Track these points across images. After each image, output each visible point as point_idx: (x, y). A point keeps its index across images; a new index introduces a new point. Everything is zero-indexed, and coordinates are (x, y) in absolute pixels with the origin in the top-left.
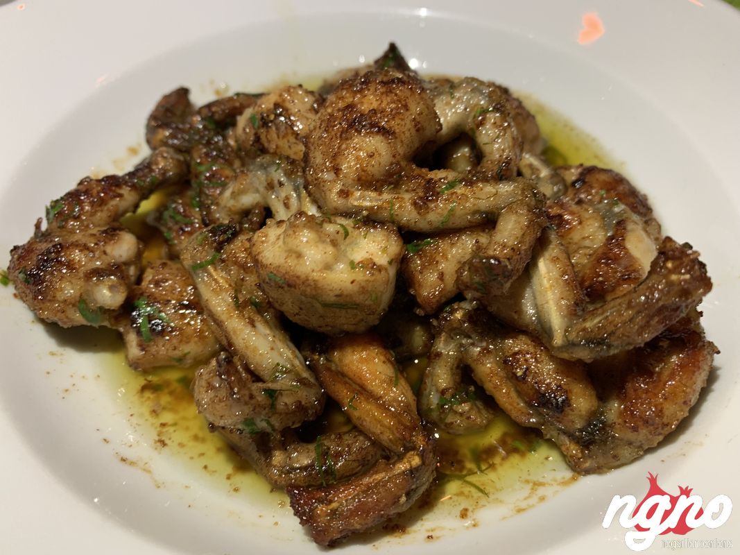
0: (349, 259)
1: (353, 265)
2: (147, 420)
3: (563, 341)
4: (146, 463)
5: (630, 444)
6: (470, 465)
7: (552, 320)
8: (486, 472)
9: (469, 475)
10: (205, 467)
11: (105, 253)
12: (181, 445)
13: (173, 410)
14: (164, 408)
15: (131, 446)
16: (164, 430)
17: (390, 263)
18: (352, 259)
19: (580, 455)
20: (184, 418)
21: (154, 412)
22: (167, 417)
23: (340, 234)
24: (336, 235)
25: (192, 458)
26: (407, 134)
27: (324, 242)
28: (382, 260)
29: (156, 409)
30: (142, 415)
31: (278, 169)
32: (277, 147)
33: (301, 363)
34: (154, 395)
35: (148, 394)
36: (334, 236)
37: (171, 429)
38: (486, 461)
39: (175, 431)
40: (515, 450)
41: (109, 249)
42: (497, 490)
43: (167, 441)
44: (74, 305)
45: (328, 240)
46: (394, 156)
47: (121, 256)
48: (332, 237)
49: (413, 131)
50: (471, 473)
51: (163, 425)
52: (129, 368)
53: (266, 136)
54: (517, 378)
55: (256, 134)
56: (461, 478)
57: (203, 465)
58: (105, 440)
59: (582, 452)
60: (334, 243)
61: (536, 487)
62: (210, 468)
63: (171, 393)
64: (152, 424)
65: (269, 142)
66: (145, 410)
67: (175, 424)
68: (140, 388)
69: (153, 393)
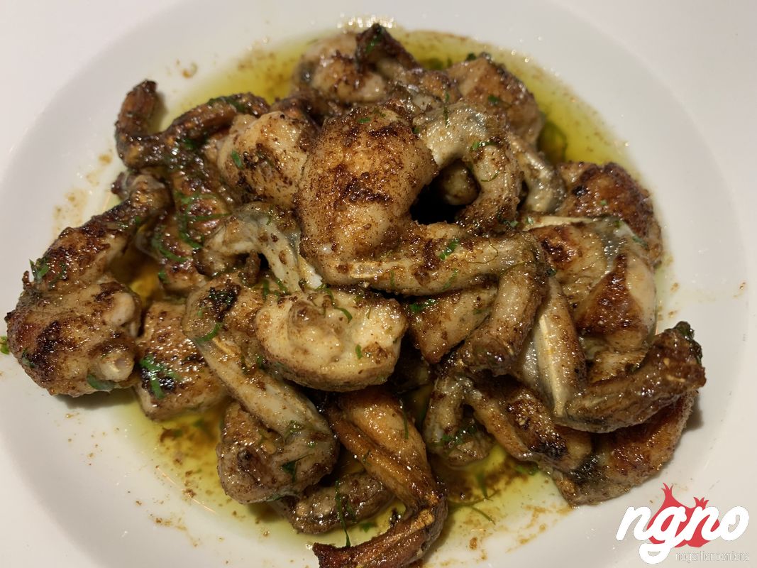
0: (355, 344)
1: (360, 352)
2: (172, 470)
3: (563, 414)
4: (180, 519)
5: (619, 484)
6: (477, 492)
7: (553, 388)
8: (492, 498)
9: (476, 502)
10: (235, 513)
11: (104, 323)
12: (209, 492)
13: (194, 456)
14: (187, 455)
15: (162, 503)
16: (191, 478)
17: (395, 342)
18: (357, 343)
19: (573, 490)
20: (207, 464)
21: (178, 461)
22: (190, 464)
23: (343, 320)
24: (341, 322)
25: (221, 505)
26: (403, 194)
27: (329, 333)
28: (387, 341)
29: (178, 458)
30: (166, 465)
31: (269, 222)
32: (265, 189)
33: (313, 413)
34: (174, 442)
35: (169, 442)
36: (338, 323)
37: (197, 476)
38: (491, 487)
39: (200, 478)
40: (518, 474)
41: (107, 317)
42: (502, 517)
43: (195, 491)
44: (83, 380)
45: (333, 330)
46: (391, 221)
47: (120, 320)
48: (336, 326)
49: (409, 189)
50: (479, 500)
51: (189, 473)
52: (145, 418)
53: (252, 177)
54: (519, 426)
55: (240, 174)
56: (470, 505)
57: (233, 511)
58: (138, 502)
59: (575, 488)
60: (339, 331)
61: (537, 513)
62: (238, 513)
63: (191, 438)
64: (179, 475)
65: (256, 183)
66: (168, 460)
67: (199, 471)
68: (159, 437)
69: (173, 440)
